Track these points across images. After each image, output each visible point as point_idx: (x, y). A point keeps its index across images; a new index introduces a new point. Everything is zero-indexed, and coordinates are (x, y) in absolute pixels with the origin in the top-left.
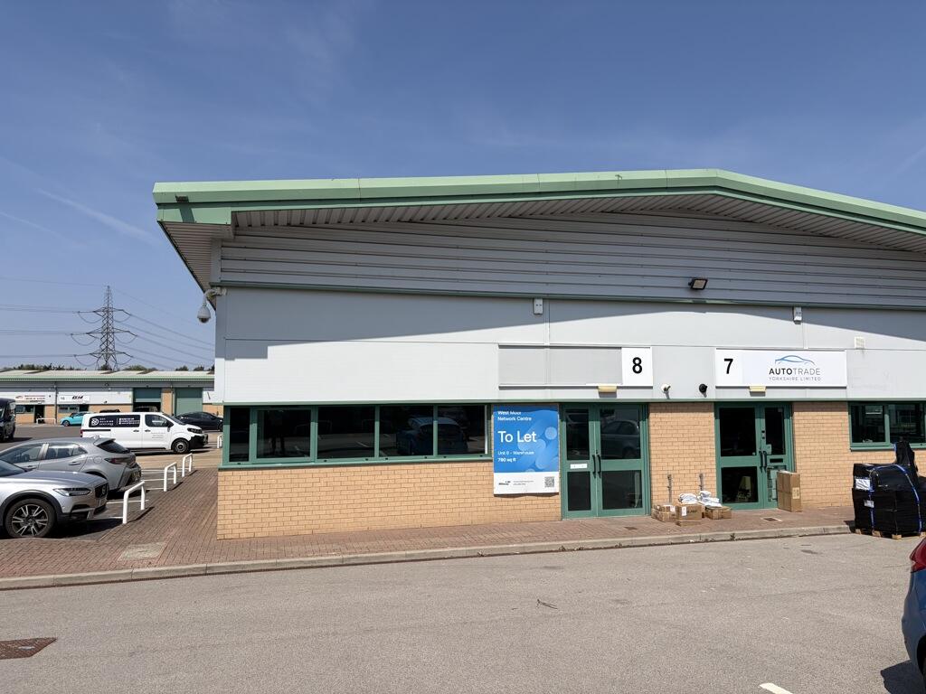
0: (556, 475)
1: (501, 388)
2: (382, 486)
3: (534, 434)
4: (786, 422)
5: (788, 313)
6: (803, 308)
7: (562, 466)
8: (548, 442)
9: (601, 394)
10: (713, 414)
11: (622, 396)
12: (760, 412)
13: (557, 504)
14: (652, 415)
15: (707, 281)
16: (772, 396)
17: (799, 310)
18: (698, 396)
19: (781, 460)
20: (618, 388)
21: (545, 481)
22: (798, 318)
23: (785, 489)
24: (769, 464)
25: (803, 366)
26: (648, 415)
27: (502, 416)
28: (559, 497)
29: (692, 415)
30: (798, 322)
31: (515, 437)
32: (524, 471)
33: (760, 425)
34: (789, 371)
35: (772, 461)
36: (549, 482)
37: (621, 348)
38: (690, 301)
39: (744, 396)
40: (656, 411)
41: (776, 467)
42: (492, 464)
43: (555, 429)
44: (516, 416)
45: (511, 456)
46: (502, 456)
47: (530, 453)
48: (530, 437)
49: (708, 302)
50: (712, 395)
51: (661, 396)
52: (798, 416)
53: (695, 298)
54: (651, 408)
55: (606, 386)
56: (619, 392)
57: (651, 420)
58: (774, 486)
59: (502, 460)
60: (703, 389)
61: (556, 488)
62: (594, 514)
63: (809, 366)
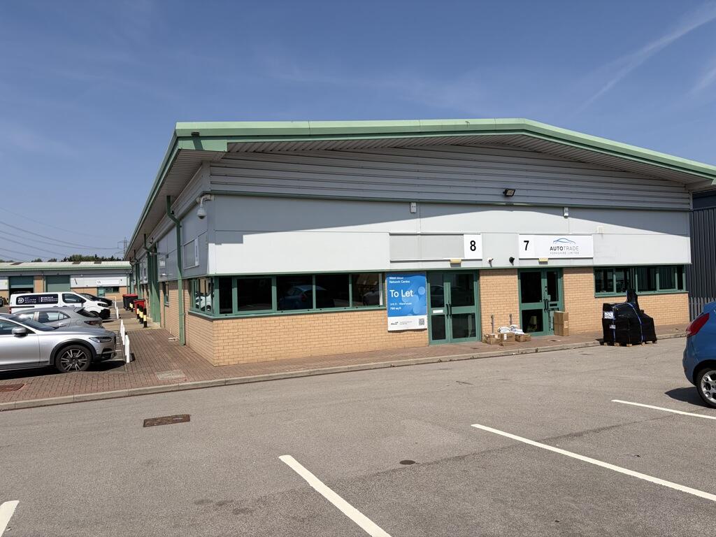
0: (425, 317)
1: (391, 262)
2: (319, 328)
3: (411, 292)
4: (559, 280)
5: (561, 211)
6: (569, 208)
7: (428, 311)
8: (420, 296)
9: (452, 264)
10: (517, 276)
11: (465, 266)
12: (544, 274)
13: (426, 335)
14: (481, 278)
15: (515, 190)
16: (552, 264)
17: (567, 209)
18: (508, 265)
19: (556, 305)
20: (462, 260)
21: (419, 321)
22: (566, 214)
23: (559, 322)
24: (550, 307)
25: (569, 245)
26: (479, 277)
27: (392, 280)
28: (427, 331)
29: (505, 277)
30: (566, 217)
31: (400, 293)
32: (406, 315)
33: (544, 282)
34: (561, 249)
35: (551, 305)
36: (422, 322)
37: (463, 235)
38: (504, 204)
39: (535, 264)
40: (483, 275)
41: (553, 309)
42: (386, 311)
43: (423, 288)
44: (400, 280)
45: (398, 306)
46: (393, 306)
47: (410, 304)
48: (409, 293)
49: (515, 204)
50: (517, 264)
51: (487, 265)
52: (566, 277)
53: (507, 201)
54: (481, 273)
55: (455, 259)
56: (463, 263)
57: (481, 281)
58: (552, 321)
59: (393, 308)
60: (512, 260)
61: (425, 326)
62: (447, 342)
63: (573, 245)
